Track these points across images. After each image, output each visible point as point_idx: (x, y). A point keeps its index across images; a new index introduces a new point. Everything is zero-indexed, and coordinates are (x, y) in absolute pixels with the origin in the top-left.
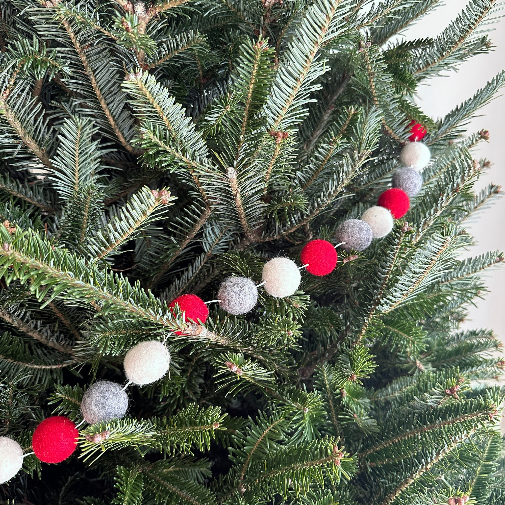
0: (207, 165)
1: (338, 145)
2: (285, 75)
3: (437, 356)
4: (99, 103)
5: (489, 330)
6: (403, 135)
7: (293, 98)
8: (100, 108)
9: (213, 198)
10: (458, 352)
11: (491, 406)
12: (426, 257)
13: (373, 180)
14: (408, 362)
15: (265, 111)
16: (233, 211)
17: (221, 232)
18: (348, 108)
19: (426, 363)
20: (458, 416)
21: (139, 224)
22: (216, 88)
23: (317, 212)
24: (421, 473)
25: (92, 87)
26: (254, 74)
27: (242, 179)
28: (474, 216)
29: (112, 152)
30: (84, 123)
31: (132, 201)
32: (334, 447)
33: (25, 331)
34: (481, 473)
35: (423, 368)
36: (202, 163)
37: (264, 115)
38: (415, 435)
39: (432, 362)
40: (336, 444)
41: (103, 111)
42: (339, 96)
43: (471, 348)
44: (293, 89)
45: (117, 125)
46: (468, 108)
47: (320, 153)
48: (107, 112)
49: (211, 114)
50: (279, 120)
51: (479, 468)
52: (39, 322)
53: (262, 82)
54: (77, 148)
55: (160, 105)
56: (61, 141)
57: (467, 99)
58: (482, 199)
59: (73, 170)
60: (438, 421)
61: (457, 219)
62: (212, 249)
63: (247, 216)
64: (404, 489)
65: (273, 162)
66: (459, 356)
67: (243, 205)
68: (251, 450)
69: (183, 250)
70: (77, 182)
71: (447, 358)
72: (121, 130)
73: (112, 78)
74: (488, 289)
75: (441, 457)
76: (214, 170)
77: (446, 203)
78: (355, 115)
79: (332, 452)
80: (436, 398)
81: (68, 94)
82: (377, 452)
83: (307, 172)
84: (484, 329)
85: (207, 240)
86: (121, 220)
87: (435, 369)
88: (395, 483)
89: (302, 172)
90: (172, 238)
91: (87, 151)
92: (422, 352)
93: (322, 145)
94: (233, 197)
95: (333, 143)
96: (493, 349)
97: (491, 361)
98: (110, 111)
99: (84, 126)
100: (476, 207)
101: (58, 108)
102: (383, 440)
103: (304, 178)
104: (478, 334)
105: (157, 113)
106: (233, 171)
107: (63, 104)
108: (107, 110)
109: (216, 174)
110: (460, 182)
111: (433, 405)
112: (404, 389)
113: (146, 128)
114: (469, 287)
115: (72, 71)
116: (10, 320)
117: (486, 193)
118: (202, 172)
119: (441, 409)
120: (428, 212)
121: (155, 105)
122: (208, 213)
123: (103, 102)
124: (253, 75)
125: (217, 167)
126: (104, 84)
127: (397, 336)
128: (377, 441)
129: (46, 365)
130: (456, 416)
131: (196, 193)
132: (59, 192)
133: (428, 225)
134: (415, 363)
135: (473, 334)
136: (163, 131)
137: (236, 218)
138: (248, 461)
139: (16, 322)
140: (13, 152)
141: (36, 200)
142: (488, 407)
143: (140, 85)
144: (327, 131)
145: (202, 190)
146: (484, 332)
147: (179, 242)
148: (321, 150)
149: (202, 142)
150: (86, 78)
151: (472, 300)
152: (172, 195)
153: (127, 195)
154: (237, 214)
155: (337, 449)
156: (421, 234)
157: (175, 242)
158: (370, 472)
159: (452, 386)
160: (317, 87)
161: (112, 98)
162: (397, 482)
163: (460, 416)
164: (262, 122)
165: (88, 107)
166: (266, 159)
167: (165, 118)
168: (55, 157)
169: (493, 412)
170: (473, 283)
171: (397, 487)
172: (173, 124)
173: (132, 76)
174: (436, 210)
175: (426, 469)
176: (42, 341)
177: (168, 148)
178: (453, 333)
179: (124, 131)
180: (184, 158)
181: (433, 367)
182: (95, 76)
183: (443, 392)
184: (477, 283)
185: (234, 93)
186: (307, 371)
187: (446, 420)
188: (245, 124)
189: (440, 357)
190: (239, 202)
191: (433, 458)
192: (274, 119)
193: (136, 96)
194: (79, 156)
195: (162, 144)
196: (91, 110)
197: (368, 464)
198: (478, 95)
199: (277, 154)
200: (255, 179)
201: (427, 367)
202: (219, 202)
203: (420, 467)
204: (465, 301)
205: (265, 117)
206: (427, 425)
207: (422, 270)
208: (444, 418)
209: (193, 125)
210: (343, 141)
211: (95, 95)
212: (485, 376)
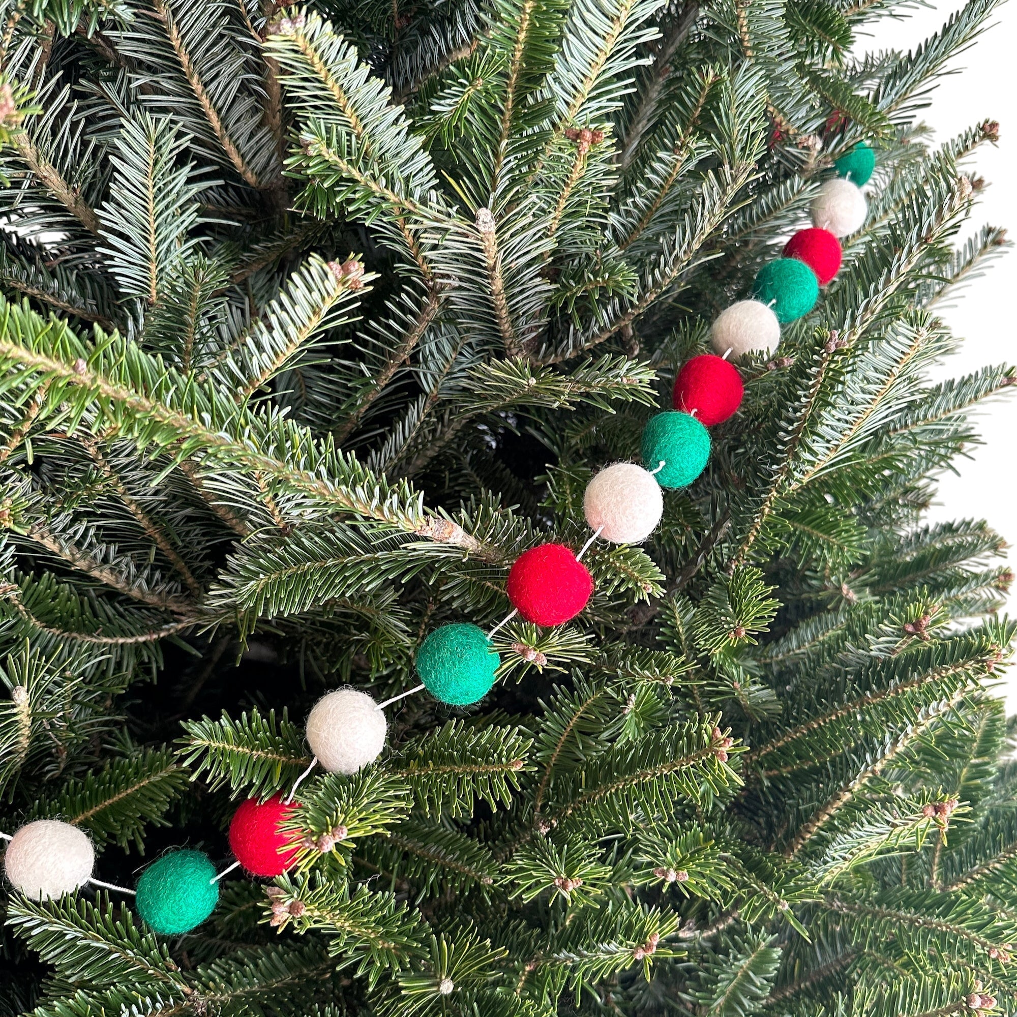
0: (434, 205)
1: (691, 153)
2: (588, 10)
3: (880, 574)
4: (188, 82)
5: (977, 520)
6: (804, 124)
7: (603, 58)
8: (190, 93)
9: (443, 276)
10: (920, 564)
11: (990, 647)
12: (876, 370)
13: (753, 223)
14: (826, 588)
15: (549, 88)
16: (486, 302)
17: (454, 349)
18: (699, 69)
19: (859, 590)
20: (930, 670)
21: (306, 335)
22: (431, 39)
23: (650, 297)
24: (865, 781)
25: (172, 47)
26: (528, 11)
27: (505, 233)
28: (951, 295)
29: (211, 188)
30: (161, 126)
31: (291, 287)
32: (714, 730)
33: (84, 568)
34: (969, 779)
35: (853, 596)
36: (424, 201)
37: (547, 94)
38: (849, 712)
39: (872, 585)
40: (715, 725)
41: (196, 99)
42: (680, 46)
43: (946, 555)
44: (604, 38)
45: (226, 128)
46: (932, 55)
47: (654, 171)
48: (205, 101)
49: (445, 98)
50: (578, 105)
51: (965, 770)
52: (112, 547)
53: (545, 28)
54: (150, 183)
55: (340, 83)
56: (115, 169)
57: (930, 36)
58: (968, 257)
59: (145, 229)
60: (892, 683)
61: (920, 302)
62: (439, 386)
63: (511, 313)
64: (833, 812)
65: (566, 194)
66: (924, 572)
67: (506, 289)
68: (550, 757)
69: (383, 390)
70: (153, 256)
71: (900, 576)
72: (235, 138)
73: (214, 26)
74: (982, 439)
75: (900, 748)
76: (449, 215)
77: (906, 266)
78: (715, 84)
79: (711, 739)
80: (887, 642)
81: (112, 64)
82: (779, 749)
83: (628, 212)
84: (968, 519)
85: (428, 368)
86: (270, 328)
87: (877, 598)
88: (816, 803)
89: (619, 213)
90: (363, 366)
91: (171, 187)
92: (853, 568)
93: (660, 154)
94: (486, 272)
95: (681, 149)
96: (988, 553)
97: (987, 576)
98: (211, 99)
99: (162, 134)
100: (958, 275)
101: (93, 95)
102: (789, 725)
103: (623, 225)
104: (957, 530)
105: (334, 101)
106: (490, 217)
107: (103, 84)
108: (204, 97)
109: (455, 223)
110: (933, 222)
111: (882, 656)
112: (821, 638)
113: (312, 133)
114: (945, 437)
115: (134, 14)
116: (54, 547)
117: (976, 245)
118: (426, 221)
119: (897, 661)
120: (873, 285)
121: (330, 84)
122: (434, 309)
123: (195, 80)
124: (525, 13)
125: (455, 208)
126: (197, 39)
127: (810, 537)
128: (779, 728)
129: (124, 634)
130: (926, 671)
131: (408, 267)
132: (117, 278)
133: (872, 313)
134: (839, 588)
135: (948, 529)
136: (345, 137)
137: (489, 317)
138: (546, 778)
139: (67, 552)
140: (13, 197)
141: (66, 298)
142: (984, 648)
143: (300, 42)
144: (660, 122)
145: (420, 261)
146: (968, 524)
147: (376, 373)
148: (657, 165)
149: (424, 158)
150: (159, 27)
151: (950, 461)
152: (367, 270)
153: (246, 280)
154: (492, 309)
155: (718, 733)
156: (860, 332)
157: (368, 374)
158: (768, 787)
159: (917, 618)
160: (652, 34)
161: (215, 70)
162: (818, 800)
163: (934, 670)
164: (544, 109)
165: (163, 93)
166: (553, 188)
167: (348, 111)
168: (104, 204)
169: (994, 658)
170: (952, 429)
171: (819, 809)
172: (365, 121)
173: (286, 25)
174: (888, 281)
175: (873, 772)
176: (118, 586)
177: (356, 174)
178: (906, 531)
179: (240, 141)
180: (388, 193)
181: (874, 595)
182: (178, 24)
183: (899, 630)
184: (960, 429)
185: (488, 51)
186: (641, 614)
187: (907, 679)
188: (508, 115)
189: (885, 576)
190: (498, 284)
191: (886, 751)
192: (567, 103)
193: (291, 66)
194: (155, 198)
195: (343, 165)
196: (171, 98)
197: (763, 773)
198: (951, 26)
199: (575, 176)
200: (531, 232)
201: (861, 595)
202: (456, 283)
203: (862, 769)
204: (934, 463)
205: (550, 100)
206: (872, 691)
207: (868, 397)
208: (903, 676)
209: (405, 124)
210: (700, 144)
211: (179, 63)
212: (972, 610)
